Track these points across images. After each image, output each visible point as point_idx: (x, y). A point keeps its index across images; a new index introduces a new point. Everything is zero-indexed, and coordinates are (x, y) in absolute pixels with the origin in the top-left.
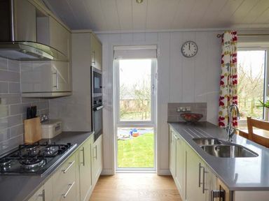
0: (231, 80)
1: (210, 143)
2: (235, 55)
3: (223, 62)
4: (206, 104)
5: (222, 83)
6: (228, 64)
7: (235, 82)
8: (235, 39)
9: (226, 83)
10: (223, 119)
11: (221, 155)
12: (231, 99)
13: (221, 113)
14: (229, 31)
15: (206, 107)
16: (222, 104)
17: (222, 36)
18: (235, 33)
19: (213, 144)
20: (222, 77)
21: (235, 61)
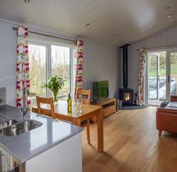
0: (25, 67)
1: (8, 125)
2: (27, 47)
3: (18, 52)
4: (5, 88)
5: (18, 70)
6: (22, 54)
7: (28, 69)
8: (26, 34)
9: (21, 70)
10: (20, 100)
11: (18, 133)
12: (25, 83)
13: (18, 95)
14: (22, 27)
15: (5, 91)
16: (18, 87)
17: (17, 29)
18: (26, 29)
19: (10, 124)
20: (18, 65)
21: (27, 52)
